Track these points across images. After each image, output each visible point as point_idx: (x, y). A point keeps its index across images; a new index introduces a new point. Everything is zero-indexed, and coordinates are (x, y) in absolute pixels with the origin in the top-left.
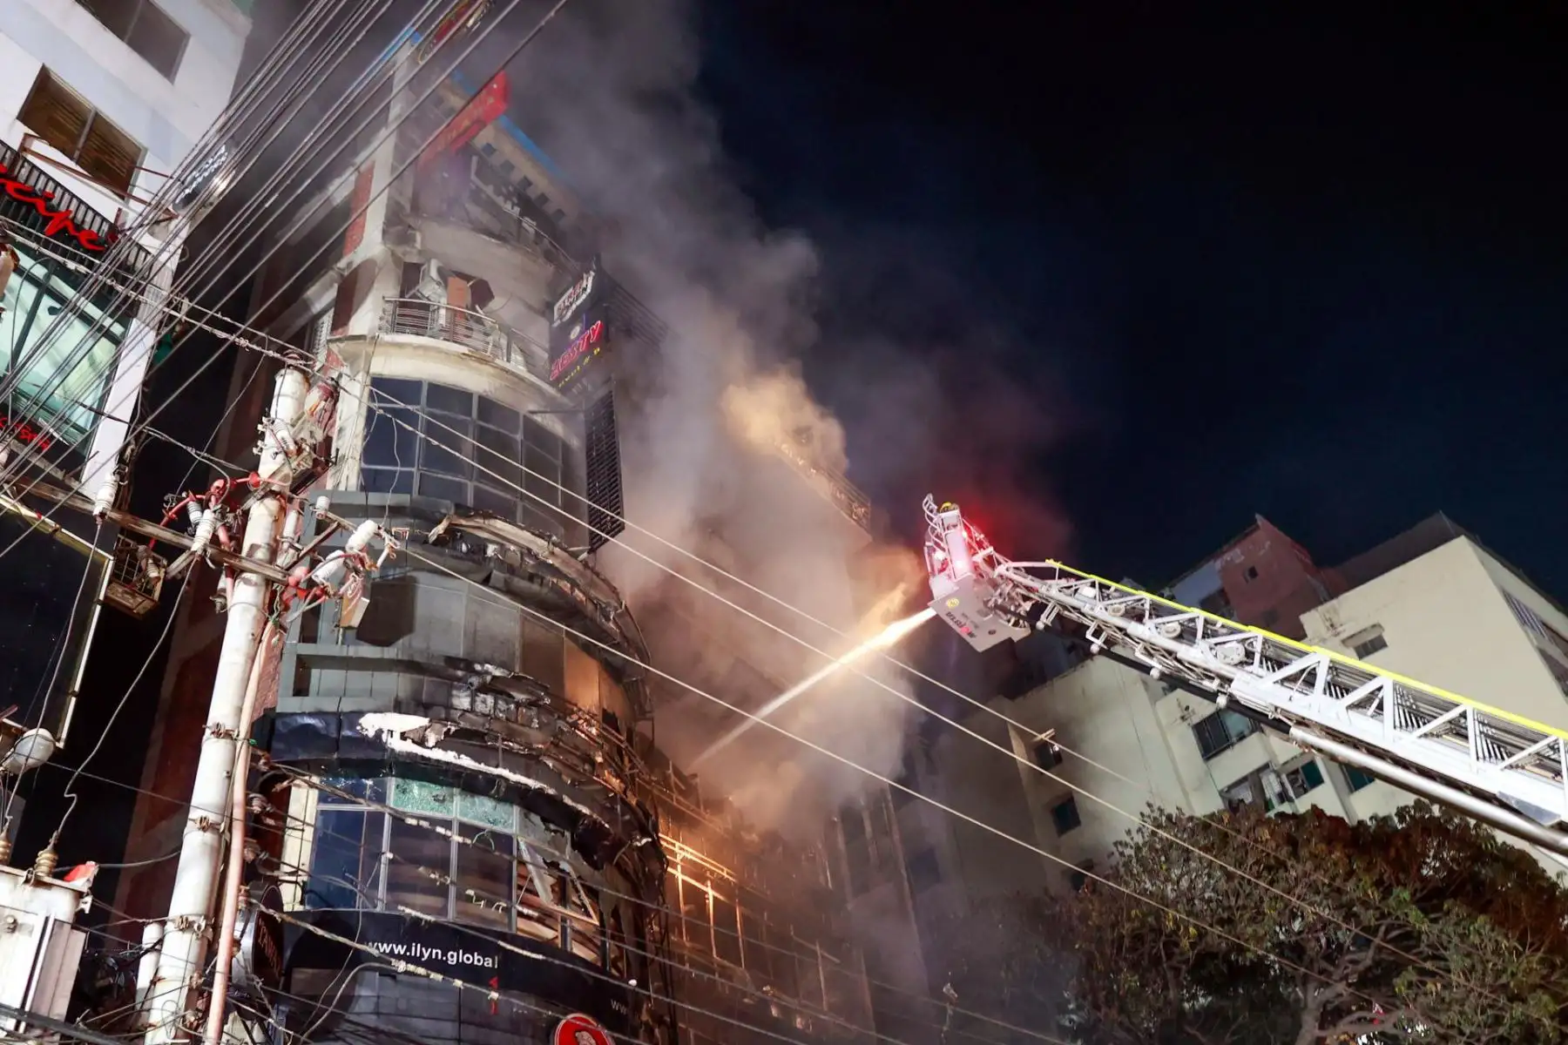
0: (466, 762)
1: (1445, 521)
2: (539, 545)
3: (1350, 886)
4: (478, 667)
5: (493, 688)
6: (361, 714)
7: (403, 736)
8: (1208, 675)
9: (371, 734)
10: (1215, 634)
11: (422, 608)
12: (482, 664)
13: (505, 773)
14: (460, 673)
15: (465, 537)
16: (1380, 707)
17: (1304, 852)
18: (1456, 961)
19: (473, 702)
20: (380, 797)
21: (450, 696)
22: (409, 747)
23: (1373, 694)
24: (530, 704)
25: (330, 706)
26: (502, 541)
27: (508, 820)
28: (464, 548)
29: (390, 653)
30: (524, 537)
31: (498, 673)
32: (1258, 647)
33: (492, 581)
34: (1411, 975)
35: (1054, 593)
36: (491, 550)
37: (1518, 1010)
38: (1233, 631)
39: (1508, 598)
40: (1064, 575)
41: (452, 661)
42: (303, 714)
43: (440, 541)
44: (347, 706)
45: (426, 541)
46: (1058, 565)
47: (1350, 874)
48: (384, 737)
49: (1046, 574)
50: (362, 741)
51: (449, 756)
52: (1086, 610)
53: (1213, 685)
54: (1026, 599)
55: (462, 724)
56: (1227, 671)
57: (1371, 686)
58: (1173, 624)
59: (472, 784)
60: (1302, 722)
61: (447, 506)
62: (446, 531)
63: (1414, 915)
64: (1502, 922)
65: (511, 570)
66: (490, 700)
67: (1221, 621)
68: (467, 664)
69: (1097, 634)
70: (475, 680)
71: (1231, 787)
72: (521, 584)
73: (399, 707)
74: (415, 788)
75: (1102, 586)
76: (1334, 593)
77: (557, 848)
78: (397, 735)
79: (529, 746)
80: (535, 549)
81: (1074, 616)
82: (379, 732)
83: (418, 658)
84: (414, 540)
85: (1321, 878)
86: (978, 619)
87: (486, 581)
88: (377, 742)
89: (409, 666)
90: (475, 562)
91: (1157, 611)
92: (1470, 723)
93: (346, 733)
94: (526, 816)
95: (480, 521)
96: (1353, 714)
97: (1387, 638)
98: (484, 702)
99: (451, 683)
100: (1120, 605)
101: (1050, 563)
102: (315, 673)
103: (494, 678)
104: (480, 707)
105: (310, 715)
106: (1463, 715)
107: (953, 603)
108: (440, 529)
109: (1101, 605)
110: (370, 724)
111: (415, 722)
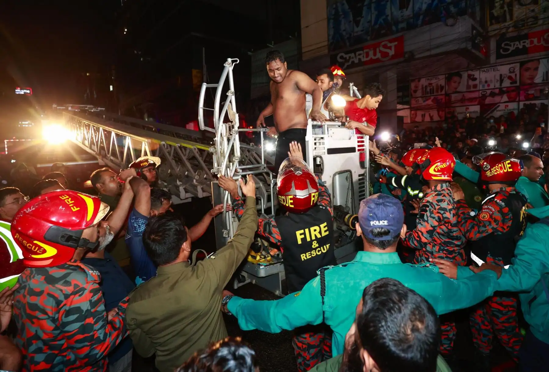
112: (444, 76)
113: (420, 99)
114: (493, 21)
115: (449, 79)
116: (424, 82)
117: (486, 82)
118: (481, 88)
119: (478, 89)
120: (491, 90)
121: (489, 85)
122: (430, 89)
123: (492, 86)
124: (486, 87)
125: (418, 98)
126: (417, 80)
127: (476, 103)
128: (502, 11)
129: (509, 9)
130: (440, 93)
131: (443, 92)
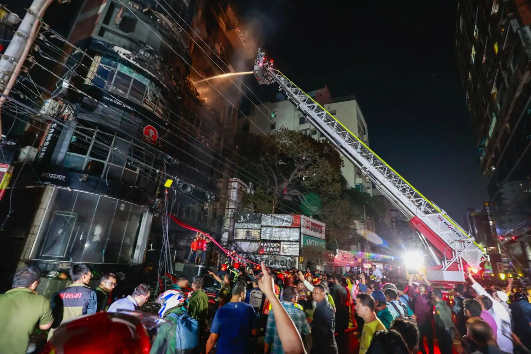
0: (138, 65)
1: (354, 97)
2: (170, 24)
3: (310, 149)
4: (147, 46)
5: (149, 51)
6: (115, 45)
7: (124, 54)
8: (297, 101)
9: (116, 51)
10: (301, 94)
11: (137, 27)
12: (148, 45)
13: (147, 71)
14: (142, 45)
15: (152, 15)
16: (322, 117)
17: (305, 142)
18: (321, 166)
19: (144, 53)
20: (116, 67)
21: (139, 50)
22: (124, 57)
23: (322, 114)
24: (158, 59)
25: (107, 41)
26: (162, 20)
27: (146, 82)
28: (152, 17)
29: (126, 34)
30: (167, 21)
31: (151, 49)
32: (307, 99)
33: (156, 28)
34: (313, 166)
35: (276, 77)
36: (158, 20)
37: (326, 176)
38: (304, 95)
39: (357, 114)
40: (279, 74)
41: (141, 42)
42: (100, 41)
43: (146, 13)
44: (111, 43)
45: (142, 12)
46: (279, 71)
47: (311, 148)
48: (119, 53)
49: (276, 73)
50: (113, 52)
51: (135, 63)
52: (281, 82)
53: (297, 104)
54: (272, 77)
55: (140, 57)
56: (300, 101)
57: (322, 112)
58: (294, 90)
59: (139, 71)
60: (309, 115)
61: (149, 5)
62: (148, 11)
63: (318, 157)
64: (330, 162)
65: (162, 27)
66: (149, 54)
67: (303, 92)
68: (145, 45)
69: (281, 88)
70: (146, 49)
71: (302, 130)
72: (164, 31)
73: (124, 47)
74: (126, 68)
75: (285, 78)
76: (332, 103)
77: (157, 92)
78: (122, 54)
79: (155, 67)
80: (169, 25)
81: (278, 83)
82: (118, 51)
83: (132, 38)
84: (139, 10)
85: (305, 147)
86: (261, 77)
87: (155, 27)
88: (117, 54)
89: (130, 39)
90: (153, 22)
91: (293, 86)
92: (335, 124)
93: (110, 49)
94: (151, 83)
95: (157, 12)
96: (318, 116)
97: (336, 113)
98: (147, 54)
99: (140, 48)
100: (287, 83)
101: (278, 70)
102: (106, 32)
103: (150, 49)
104: (146, 55)
105: (102, 41)
106: (335, 122)
107: (257, 72)
108: (146, 10)
109: (283, 82)
110: (116, 49)
111: (128, 52)
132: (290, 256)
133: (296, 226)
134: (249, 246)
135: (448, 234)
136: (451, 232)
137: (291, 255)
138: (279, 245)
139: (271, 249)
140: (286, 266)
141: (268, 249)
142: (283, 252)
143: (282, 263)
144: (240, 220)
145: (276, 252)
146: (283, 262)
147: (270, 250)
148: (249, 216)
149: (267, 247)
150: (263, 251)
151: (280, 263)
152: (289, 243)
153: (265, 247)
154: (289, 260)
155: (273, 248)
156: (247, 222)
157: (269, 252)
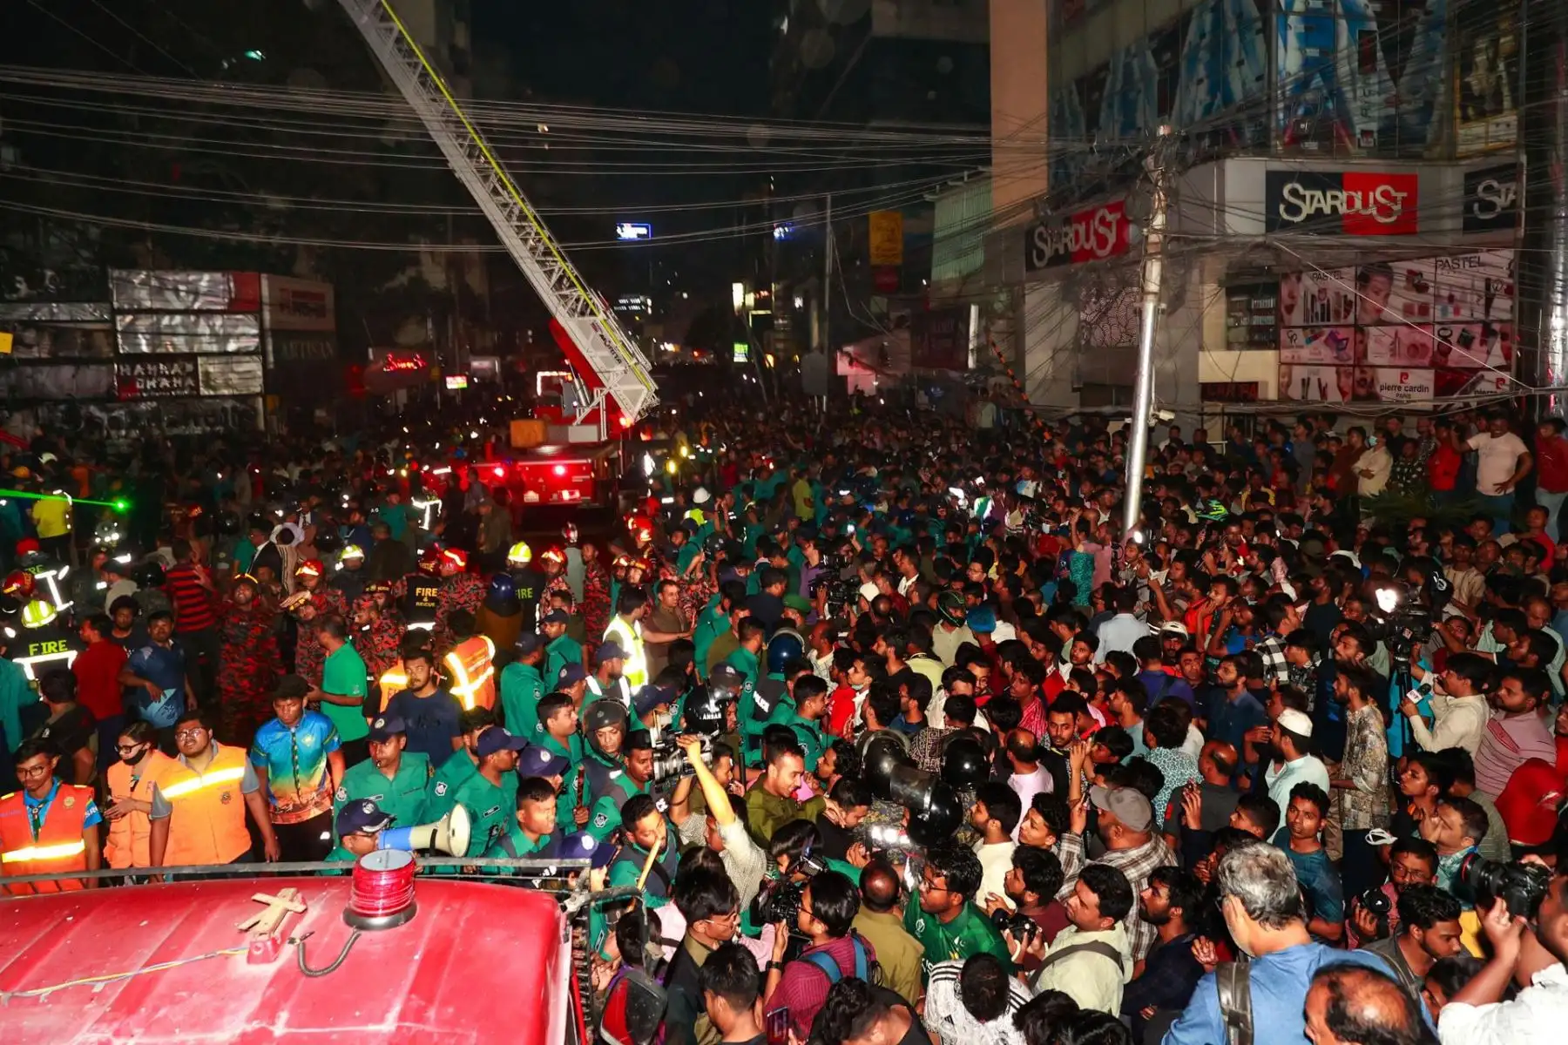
112: (1352, 271)
113: (1299, 332)
114: (1471, 112)
115: (1363, 280)
116: (1308, 284)
117: (1451, 299)
118: (1439, 316)
119: (1431, 319)
120: (1463, 326)
121: (1457, 312)
122: (1323, 305)
123: (1465, 314)
124: (1451, 316)
125: (1295, 331)
126: (1293, 278)
127: (1426, 362)
128: (1493, 78)
129: (1509, 74)
130: (1342, 322)
131: (1351, 319)
132: (233, 397)
133: (242, 304)
134: (74, 376)
135: (602, 358)
136: (607, 353)
137: (236, 392)
138: (189, 367)
139: (165, 383)
140: (225, 424)
141: (151, 384)
142: (208, 386)
143: (211, 420)
144: (17, 290)
145: (183, 389)
146: (214, 414)
147: (158, 384)
148: (52, 278)
149: (149, 377)
150: (135, 390)
151: (202, 420)
152: (224, 359)
153: (139, 375)
154: (234, 409)
155: (169, 377)
156: (46, 298)
157: (158, 389)
